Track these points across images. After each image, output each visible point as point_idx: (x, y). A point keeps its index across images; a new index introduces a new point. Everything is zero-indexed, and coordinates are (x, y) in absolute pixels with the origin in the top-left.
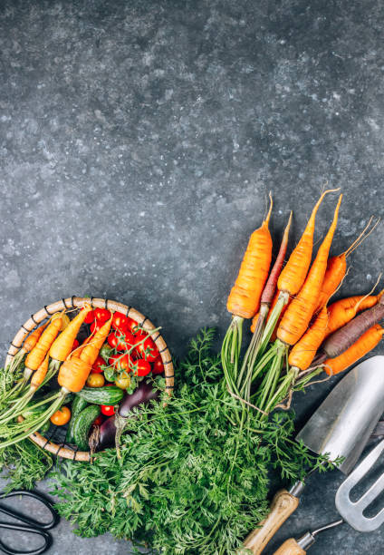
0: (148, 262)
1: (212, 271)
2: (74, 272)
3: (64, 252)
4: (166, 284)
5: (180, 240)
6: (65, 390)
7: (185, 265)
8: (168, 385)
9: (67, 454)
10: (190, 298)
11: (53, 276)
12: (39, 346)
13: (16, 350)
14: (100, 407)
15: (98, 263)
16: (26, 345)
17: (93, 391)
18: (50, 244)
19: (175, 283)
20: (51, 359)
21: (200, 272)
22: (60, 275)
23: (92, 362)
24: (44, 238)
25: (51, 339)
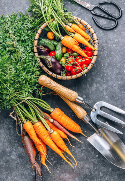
0: (107, 73)
1: (102, 97)
2: (105, 45)
3: (112, 42)
4: (98, 79)
5: (114, 85)
6: (63, 38)
7: (105, 87)
8: (63, 77)
9: (37, 36)
10: (93, 88)
11: (103, 37)
12: (80, 29)
13: (80, 20)
14: (54, 51)
15: (107, 54)
16: (80, 24)
17: (61, 48)
18: (115, 36)
19: (99, 82)
20: (74, 33)
21: (102, 92)
22: (104, 39)
23: (72, 49)
24: (118, 35)
25: (82, 34)
